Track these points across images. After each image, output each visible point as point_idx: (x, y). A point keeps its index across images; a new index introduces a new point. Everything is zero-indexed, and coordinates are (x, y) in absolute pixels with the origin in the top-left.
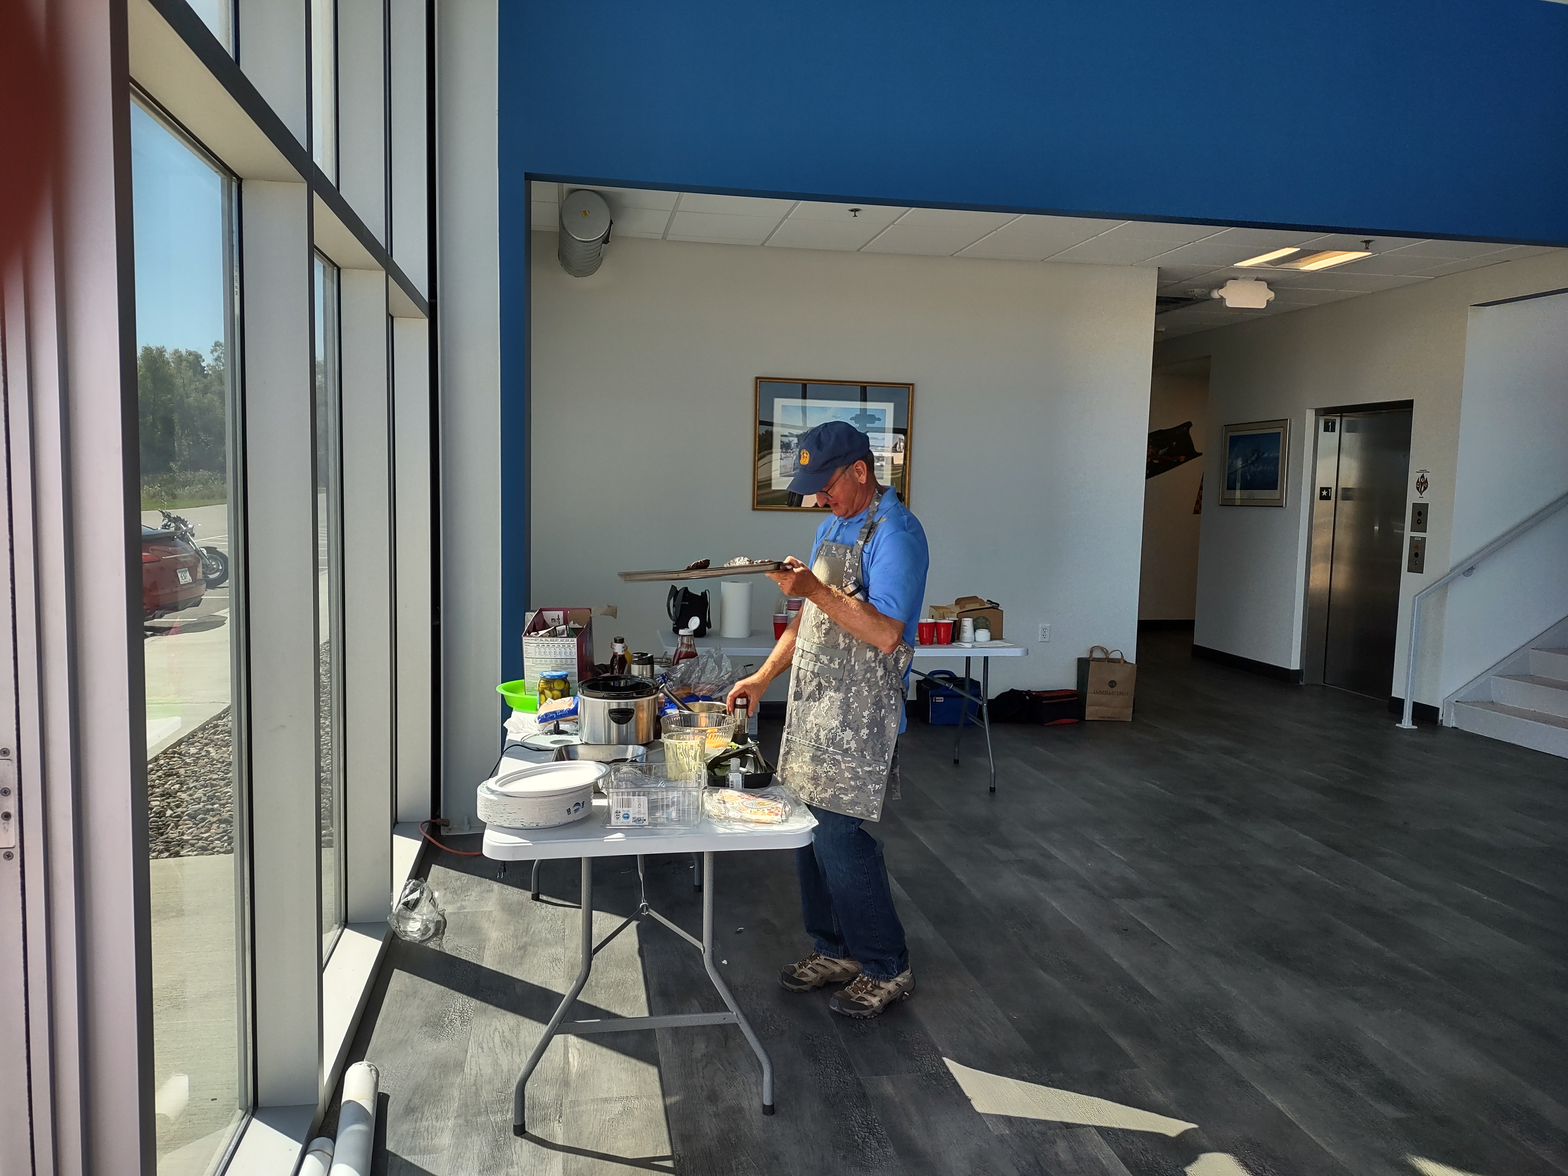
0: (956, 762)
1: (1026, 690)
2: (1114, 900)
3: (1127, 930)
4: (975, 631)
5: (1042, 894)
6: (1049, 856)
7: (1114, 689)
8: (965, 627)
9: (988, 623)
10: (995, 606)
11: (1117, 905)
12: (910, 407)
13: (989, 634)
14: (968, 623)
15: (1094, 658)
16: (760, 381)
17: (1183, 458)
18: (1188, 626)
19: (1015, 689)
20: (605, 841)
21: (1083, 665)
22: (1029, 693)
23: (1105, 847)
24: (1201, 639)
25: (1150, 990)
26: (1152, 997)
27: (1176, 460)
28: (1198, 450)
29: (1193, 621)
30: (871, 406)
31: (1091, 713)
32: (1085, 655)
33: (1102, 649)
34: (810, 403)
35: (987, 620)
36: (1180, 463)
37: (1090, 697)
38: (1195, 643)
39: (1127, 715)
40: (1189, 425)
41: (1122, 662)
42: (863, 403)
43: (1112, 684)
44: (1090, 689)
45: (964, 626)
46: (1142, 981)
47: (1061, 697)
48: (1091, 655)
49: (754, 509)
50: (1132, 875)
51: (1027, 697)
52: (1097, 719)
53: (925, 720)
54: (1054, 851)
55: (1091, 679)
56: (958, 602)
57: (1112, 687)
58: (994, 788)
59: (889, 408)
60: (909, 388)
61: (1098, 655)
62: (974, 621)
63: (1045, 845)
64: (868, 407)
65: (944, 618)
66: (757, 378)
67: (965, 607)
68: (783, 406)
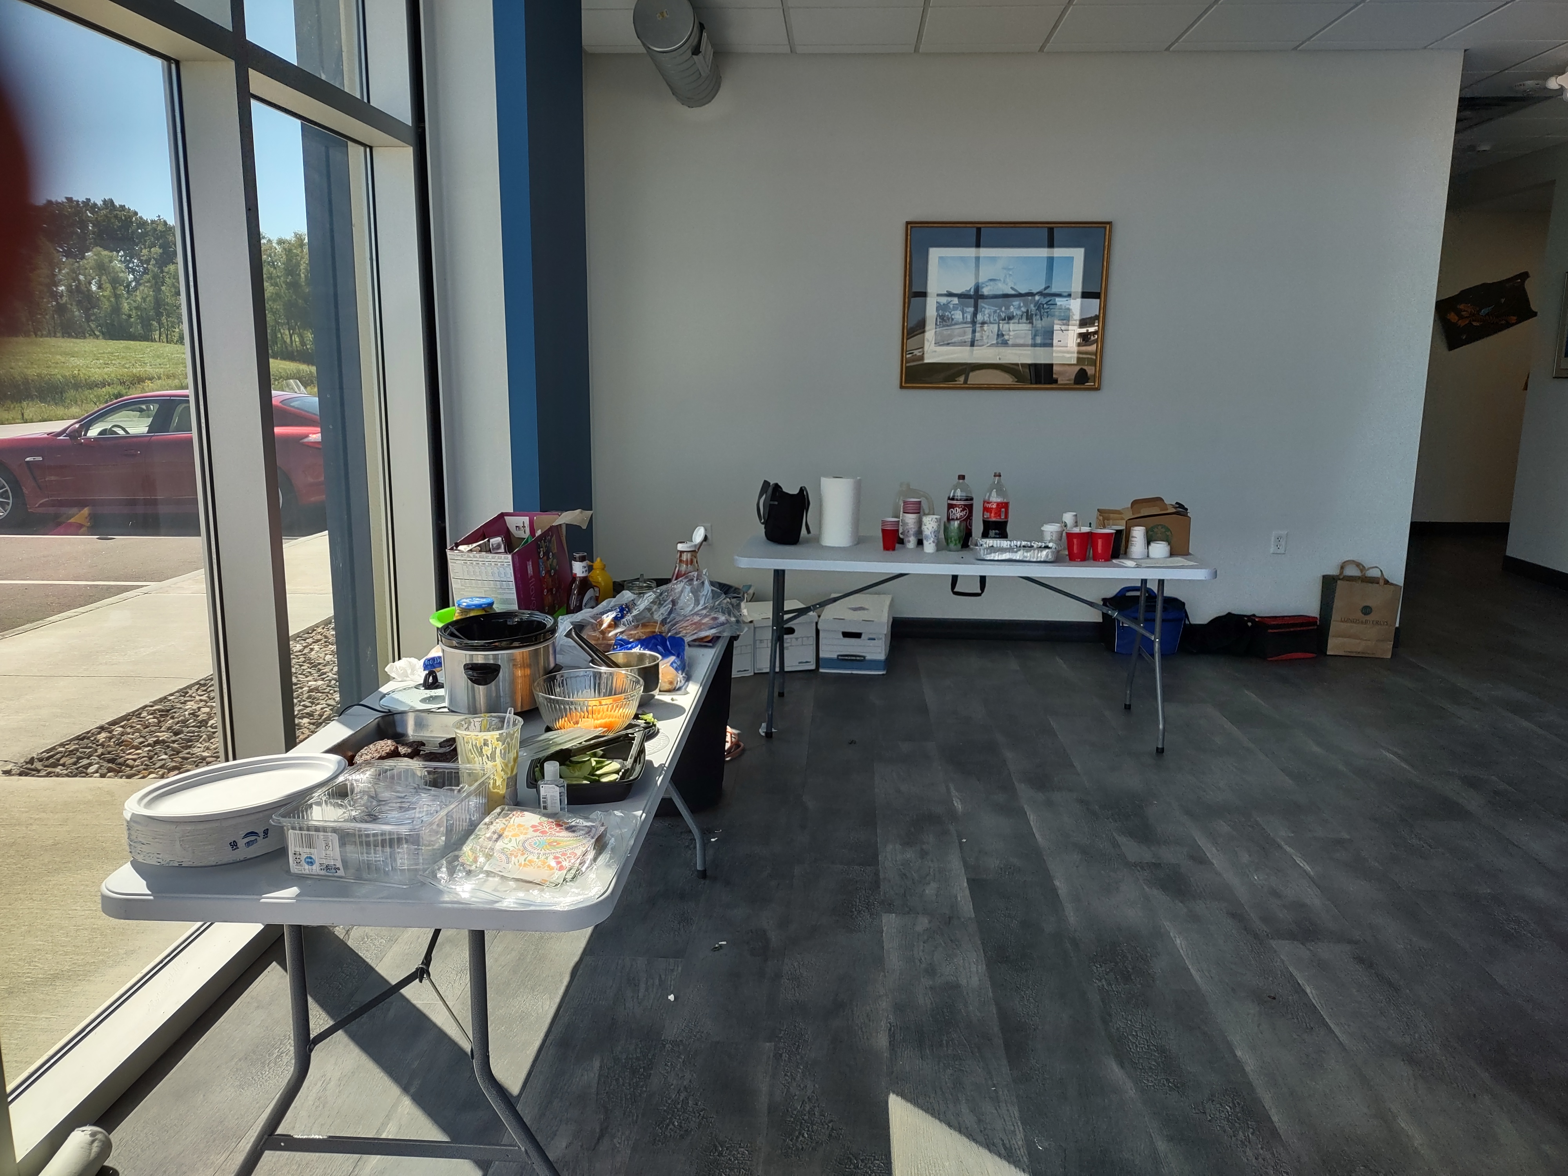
0: (1128, 707)
1: (1249, 614)
2: (1271, 941)
3: (1274, 998)
4: (1148, 543)
5: (1167, 924)
6: (1199, 859)
7: (1367, 618)
8: (1133, 539)
9: (1169, 533)
10: (1181, 510)
11: (1275, 952)
12: (1106, 252)
13: (1169, 547)
14: (1138, 533)
15: (1345, 577)
16: (911, 227)
17: (1513, 319)
18: (1500, 531)
19: (1233, 612)
20: (263, 900)
21: (1329, 584)
22: (1251, 618)
23: (1288, 849)
24: (1516, 548)
25: (1275, 1119)
26: (1274, 1133)
27: (1503, 322)
28: (1534, 308)
29: (1508, 525)
30: (1059, 252)
31: (1335, 645)
32: (1333, 571)
33: (1358, 565)
34: (984, 252)
35: (1168, 530)
36: (1509, 325)
37: (1335, 626)
38: (1509, 553)
39: (1386, 650)
40: (1525, 276)
41: (1382, 582)
42: (1050, 250)
43: (1367, 610)
44: (1335, 616)
45: (1133, 537)
46: (1267, 1098)
47: (1293, 625)
48: (1341, 573)
49: (902, 387)
50: (1313, 899)
51: (1250, 624)
52: (1343, 654)
53: (1110, 648)
54: (1211, 852)
55: (1338, 603)
56: (1135, 503)
57: (1365, 614)
58: (1163, 749)
59: (1078, 255)
60: (1105, 228)
61: (1352, 571)
62: (1147, 532)
63: (1202, 842)
64: (1055, 255)
65: (1104, 527)
66: (908, 223)
67: (1140, 512)
68: (941, 258)
